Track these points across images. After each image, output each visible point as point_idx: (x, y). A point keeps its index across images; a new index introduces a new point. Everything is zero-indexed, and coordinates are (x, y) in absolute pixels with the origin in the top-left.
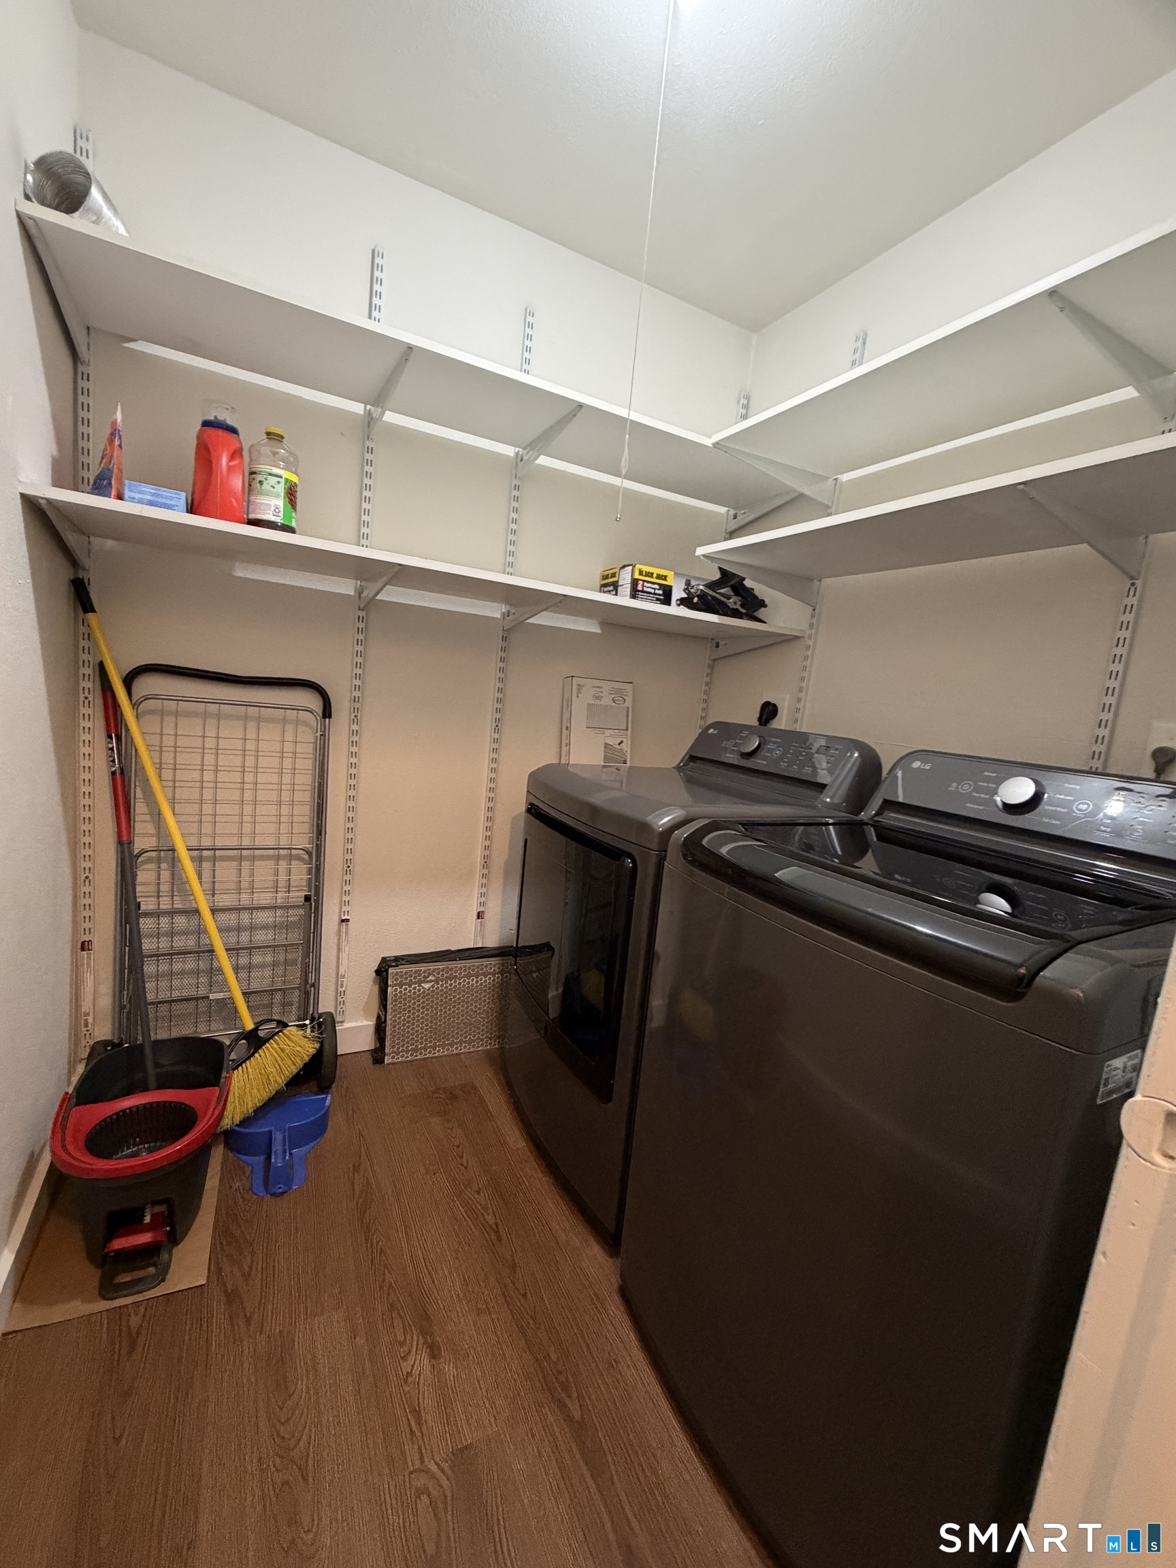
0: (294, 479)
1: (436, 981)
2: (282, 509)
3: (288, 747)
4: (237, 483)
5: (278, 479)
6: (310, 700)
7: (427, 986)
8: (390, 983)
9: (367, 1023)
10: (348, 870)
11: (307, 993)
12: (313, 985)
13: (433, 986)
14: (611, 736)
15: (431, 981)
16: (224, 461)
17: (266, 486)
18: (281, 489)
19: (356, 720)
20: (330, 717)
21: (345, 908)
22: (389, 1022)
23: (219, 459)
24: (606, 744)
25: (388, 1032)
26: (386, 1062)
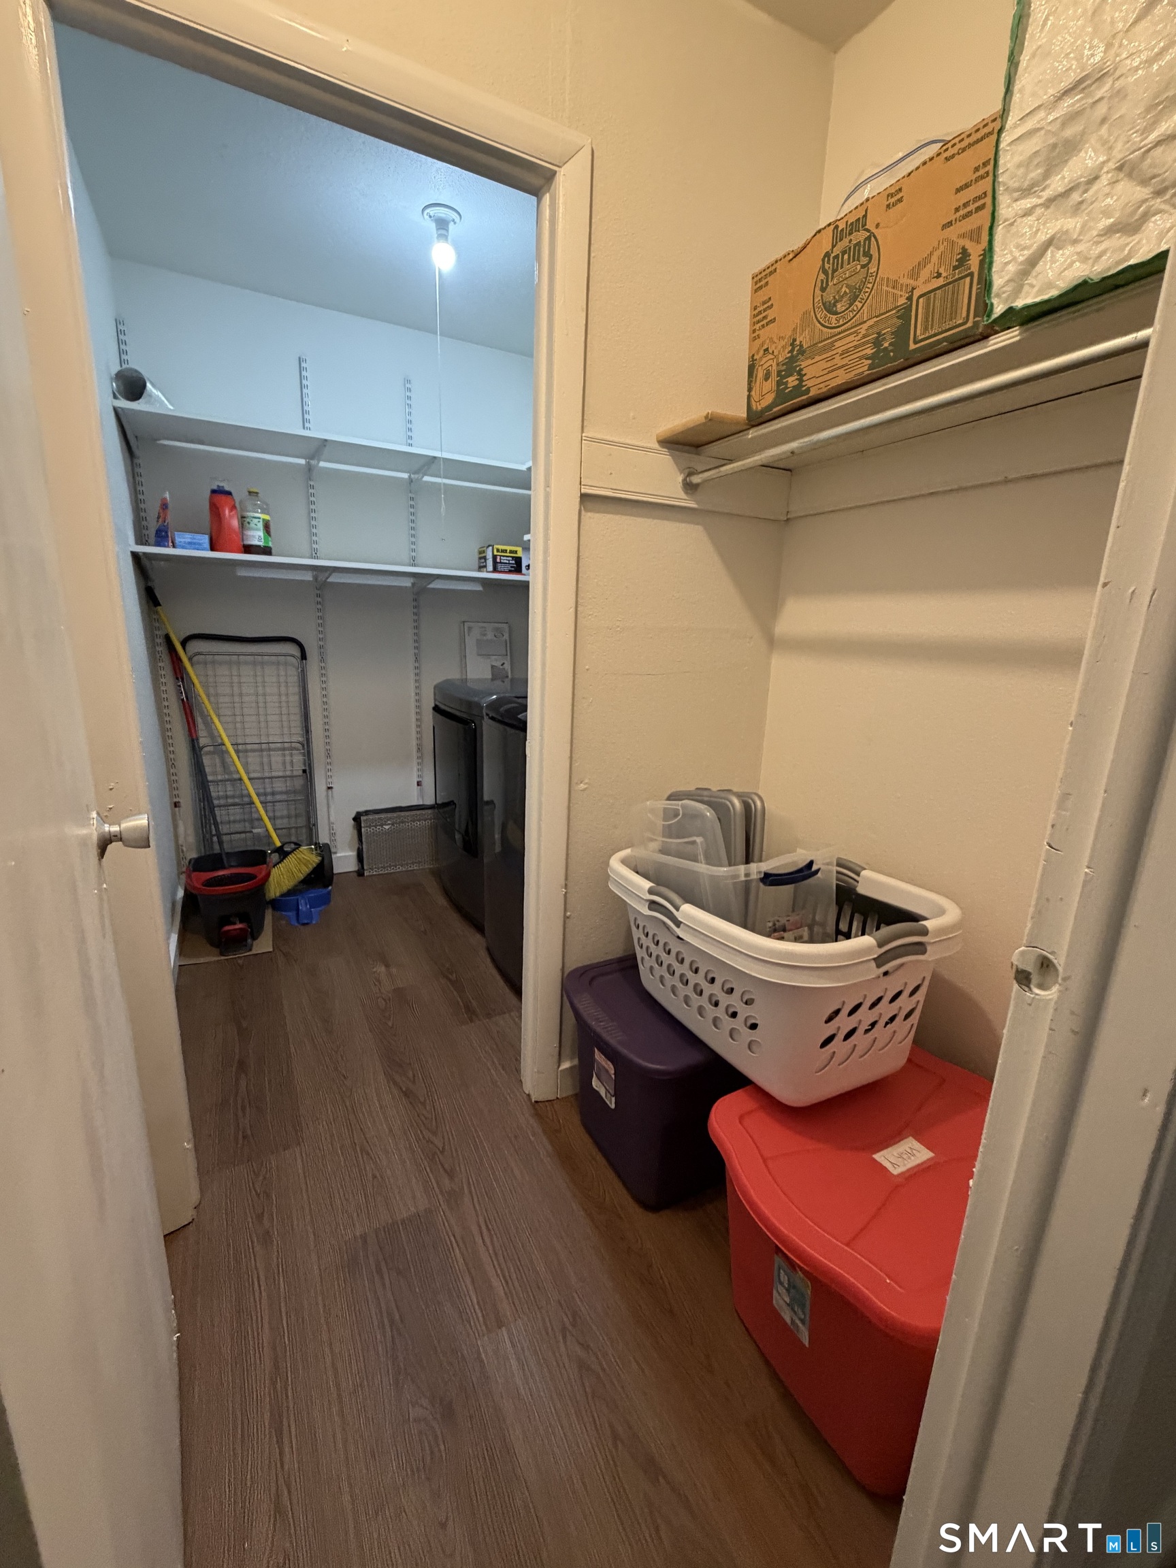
0: (267, 517)
1: (393, 824)
2: (262, 537)
3: (282, 679)
4: (235, 523)
5: (259, 520)
6: (293, 650)
7: (387, 827)
8: (362, 825)
9: (352, 854)
10: (329, 756)
11: (311, 830)
12: (314, 825)
13: (391, 828)
14: (496, 660)
15: (389, 824)
16: (227, 512)
17: (252, 525)
18: (261, 525)
19: (322, 660)
20: (306, 659)
21: (329, 780)
22: (364, 850)
23: (224, 511)
24: (493, 667)
25: (365, 856)
26: (365, 875)
